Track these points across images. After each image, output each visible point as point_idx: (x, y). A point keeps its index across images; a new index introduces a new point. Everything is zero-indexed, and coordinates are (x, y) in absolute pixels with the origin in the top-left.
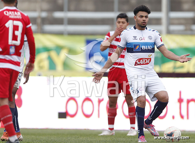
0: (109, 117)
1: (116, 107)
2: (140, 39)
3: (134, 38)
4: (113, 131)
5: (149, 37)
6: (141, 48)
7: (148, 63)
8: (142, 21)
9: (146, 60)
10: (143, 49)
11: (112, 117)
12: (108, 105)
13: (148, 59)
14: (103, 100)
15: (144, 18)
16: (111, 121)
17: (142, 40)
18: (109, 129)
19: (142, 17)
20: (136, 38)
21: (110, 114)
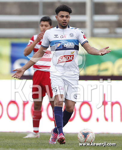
0: (34, 119)
1: (41, 110)
2: (62, 37)
3: (55, 36)
4: (38, 133)
5: (71, 34)
6: (63, 46)
7: (71, 60)
8: (63, 21)
9: (68, 57)
10: (64, 46)
11: (37, 120)
12: (33, 108)
13: (70, 56)
14: (27, 103)
15: (65, 18)
16: (36, 124)
17: (63, 37)
18: (34, 131)
19: (63, 16)
20: (57, 36)
21: (35, 117)
